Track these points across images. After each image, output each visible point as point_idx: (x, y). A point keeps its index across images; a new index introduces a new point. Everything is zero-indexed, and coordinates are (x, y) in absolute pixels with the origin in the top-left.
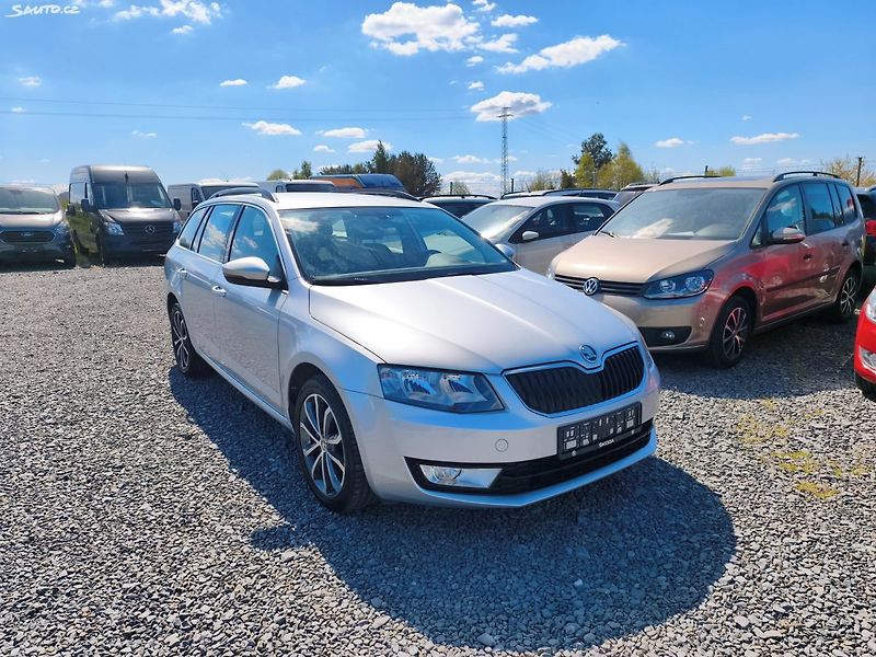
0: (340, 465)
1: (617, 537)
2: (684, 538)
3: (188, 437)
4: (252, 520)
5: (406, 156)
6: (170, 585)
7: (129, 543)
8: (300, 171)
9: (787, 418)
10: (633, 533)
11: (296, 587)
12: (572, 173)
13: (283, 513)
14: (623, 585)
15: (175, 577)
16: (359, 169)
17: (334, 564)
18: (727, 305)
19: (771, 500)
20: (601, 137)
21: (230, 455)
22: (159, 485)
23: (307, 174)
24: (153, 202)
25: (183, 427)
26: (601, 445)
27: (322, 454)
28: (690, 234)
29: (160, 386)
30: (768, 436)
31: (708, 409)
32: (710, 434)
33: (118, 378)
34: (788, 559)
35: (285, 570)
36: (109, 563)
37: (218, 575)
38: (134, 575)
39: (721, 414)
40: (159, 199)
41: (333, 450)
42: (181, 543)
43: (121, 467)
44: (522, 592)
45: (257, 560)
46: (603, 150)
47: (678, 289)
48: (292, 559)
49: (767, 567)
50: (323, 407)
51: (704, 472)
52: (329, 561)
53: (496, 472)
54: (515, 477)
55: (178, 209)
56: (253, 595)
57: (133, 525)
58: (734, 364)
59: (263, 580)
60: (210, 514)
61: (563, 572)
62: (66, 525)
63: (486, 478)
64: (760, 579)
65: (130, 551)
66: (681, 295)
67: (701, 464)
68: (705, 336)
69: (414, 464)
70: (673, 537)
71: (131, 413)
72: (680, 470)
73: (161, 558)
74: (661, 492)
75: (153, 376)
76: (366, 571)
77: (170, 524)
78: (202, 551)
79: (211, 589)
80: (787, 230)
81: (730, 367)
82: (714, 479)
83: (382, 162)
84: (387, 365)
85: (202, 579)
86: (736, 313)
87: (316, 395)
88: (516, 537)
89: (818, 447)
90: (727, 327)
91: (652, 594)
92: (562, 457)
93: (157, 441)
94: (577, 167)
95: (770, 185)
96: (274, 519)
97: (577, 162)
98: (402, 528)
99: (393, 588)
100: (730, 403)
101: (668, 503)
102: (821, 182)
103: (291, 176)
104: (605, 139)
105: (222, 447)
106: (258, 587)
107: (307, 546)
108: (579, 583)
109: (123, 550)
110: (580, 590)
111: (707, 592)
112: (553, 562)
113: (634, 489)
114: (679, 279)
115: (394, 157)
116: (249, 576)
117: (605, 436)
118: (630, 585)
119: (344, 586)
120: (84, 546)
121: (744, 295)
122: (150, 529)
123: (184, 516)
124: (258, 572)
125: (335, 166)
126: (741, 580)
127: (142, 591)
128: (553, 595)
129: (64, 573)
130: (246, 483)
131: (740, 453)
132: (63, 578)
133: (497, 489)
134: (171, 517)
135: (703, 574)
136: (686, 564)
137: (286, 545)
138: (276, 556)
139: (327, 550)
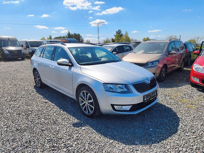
0: (93, 107)
1: (155, 119)
2: (169, 118)
3: (46, 103)
4: (71, 121)
5: (75, 34)
6: (58, 137)
7: (43, 128)
8: (49, 37)
9: (178, 92)
10: (158, 118)
11: (88, 135)
12: (114, 39)
13: (77, 119)
14: (160, 129)
15: (58, 135)
16: (64, 37)
17: (95, 130)
18: (162, 68)
19: (182, 109)
20: (120, 30)
21: (58, 106)
22: (44, 115)
23: (51, 38)
24: (16, 45)
25: (44, 100)
26: (151, 99)
27: (86, 105)
28: (152, 52)
29: (33, 91)
30: (176, 96)
31: (161, 91)
32: (164, 96)
33: (21, 89)
34: (191, 121)
35: (84, 132)
36: (40, 134)
37: (68, 134)
38: (48, 136)
39: (165, 92)
40: (17, 45)
41: (90, 103)
42: (56, 128)
43: (32, 111)
44: (140, 132)
45: (76, 130)
46: (121, 33)
47: (152, 65)
48: (85, 129)
49: (187, 123)
50: (87, 94)
51: (167, 104)
52: (93, 129)
53: (131, 106)
54: (135, 107)
55: (22, 47)
56: (79, 138)
57: (42, 124)
58: (163, 80)
59: (80, 135)
60: (60, 120)
61: (147, 127)
62: (24, 126)
63: (128, 108)
64: (187, 126)
65: (44, 130)
66: (153, 66)
67: (165, 102)
68: (158, 75)
69: (113, 106)
70: (166, 118)
71: (29, 98)
72: (161, 104)
73: (53, 132)
74: (160, 109)
75: (30, 88)
76: (103, 131)
77: (51, 123)
78: (62, 129)
79: (69, 138)
80: (173, 51)
81: (162, 81)
82: (169, 105)
83: (70, 36)
84: (105, 83)
85: (65, 136)
86: (164, 69)
87: (85, 91)
88: (133, 121)
89: (187, 97)
90: (162, 73)
91: (167, 130)
92: (144, 102)
93: (38, 104)
94: (115, 37)
95: (169, 42)
96: (76, 121)
97: (115, 36)
98: (107, 120)
99: (111, 134)
100: (166, 89)
101: (162, 111)
102: (177, 41)
103: (47, 39)
104: (121, 31)
105: (56, 104)
106: (80, 136)
107: (87, 126)
108: (151, 129)
109: (43, 130)
110: (152, 131)
111: (178, 129)
112: (143, 125)
113: (154, 108)
114: (152, 62)
115: (72, 34)
116: (76, 134)
117: (151, 97)
118: (162, 129)
119: (99, 134)
120: (32, 130)
121: (165, 66)
122: (47, 125)
123: (54, 121)
124: (78, 133)
125: (58, 37)
126: (183, 126)
127: (52, 139)
128: (146, 132)
129: (30, 137)
130: (65, 113)
131: (172, 100)
132: (30, 138)
133: (131, 110)
134: (51, 122)
135: (175, 126)
136: (171, 124)
137: (82, 126)
138: (80, 129)
139: (92, 127)
